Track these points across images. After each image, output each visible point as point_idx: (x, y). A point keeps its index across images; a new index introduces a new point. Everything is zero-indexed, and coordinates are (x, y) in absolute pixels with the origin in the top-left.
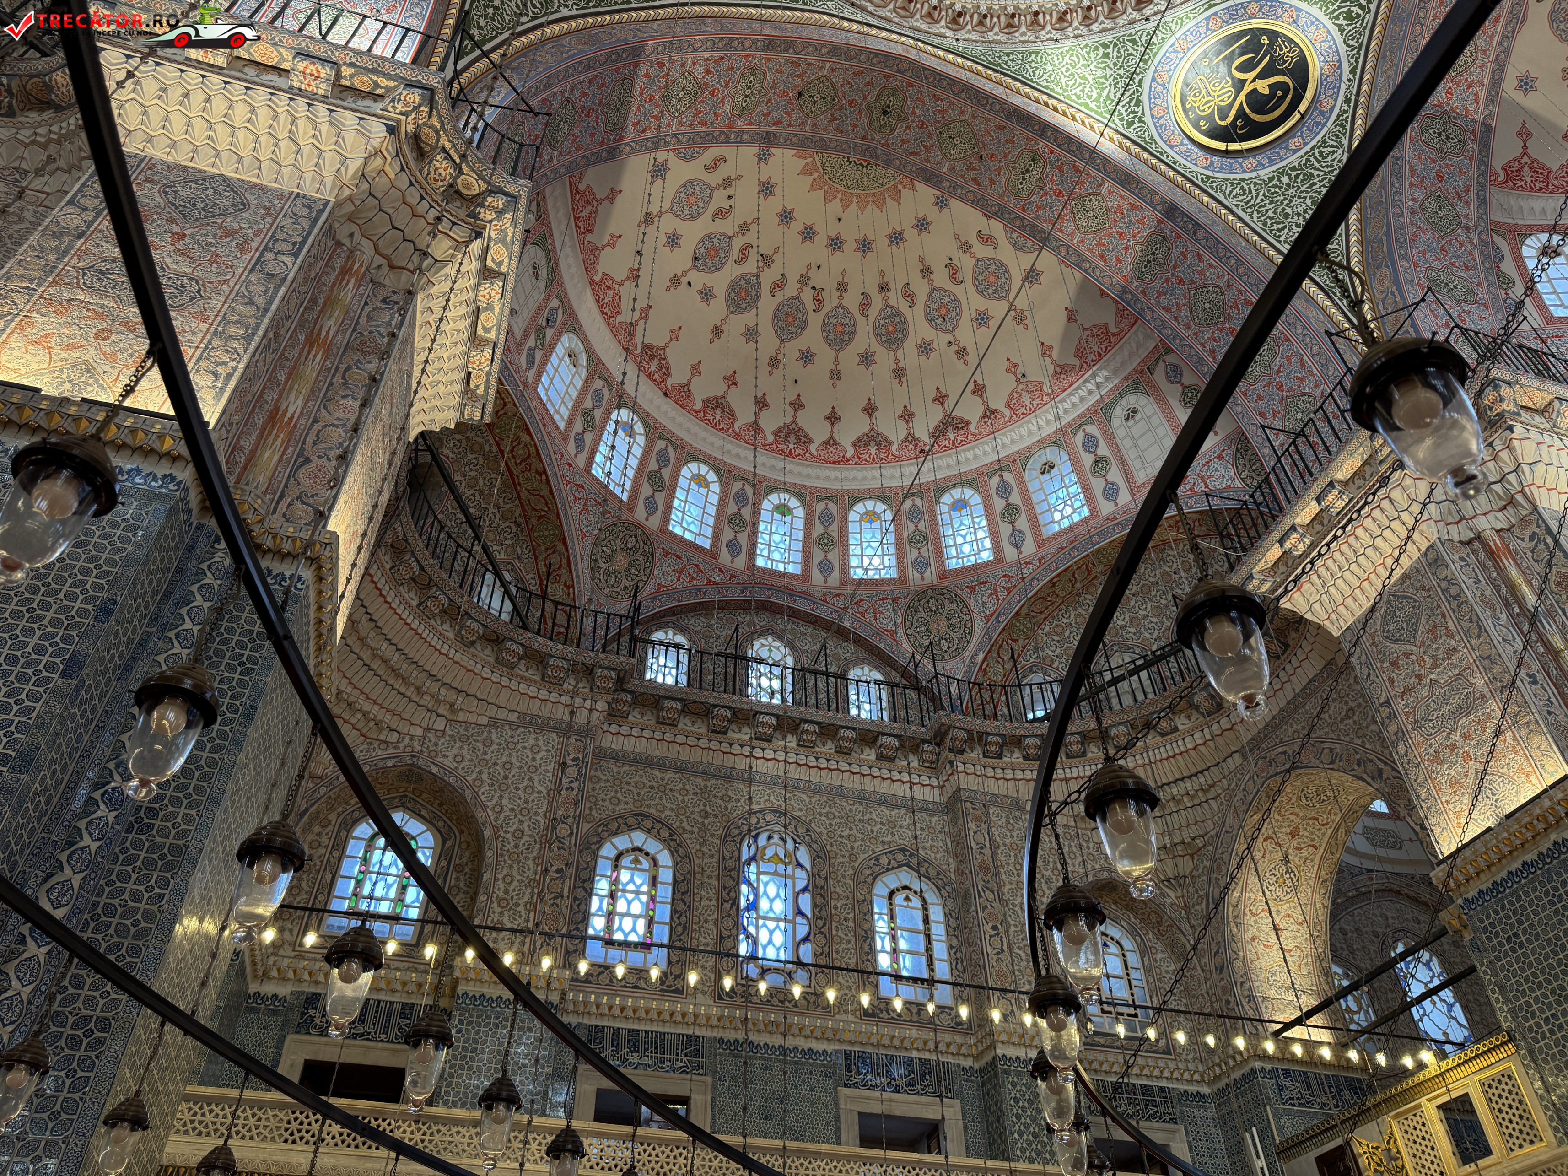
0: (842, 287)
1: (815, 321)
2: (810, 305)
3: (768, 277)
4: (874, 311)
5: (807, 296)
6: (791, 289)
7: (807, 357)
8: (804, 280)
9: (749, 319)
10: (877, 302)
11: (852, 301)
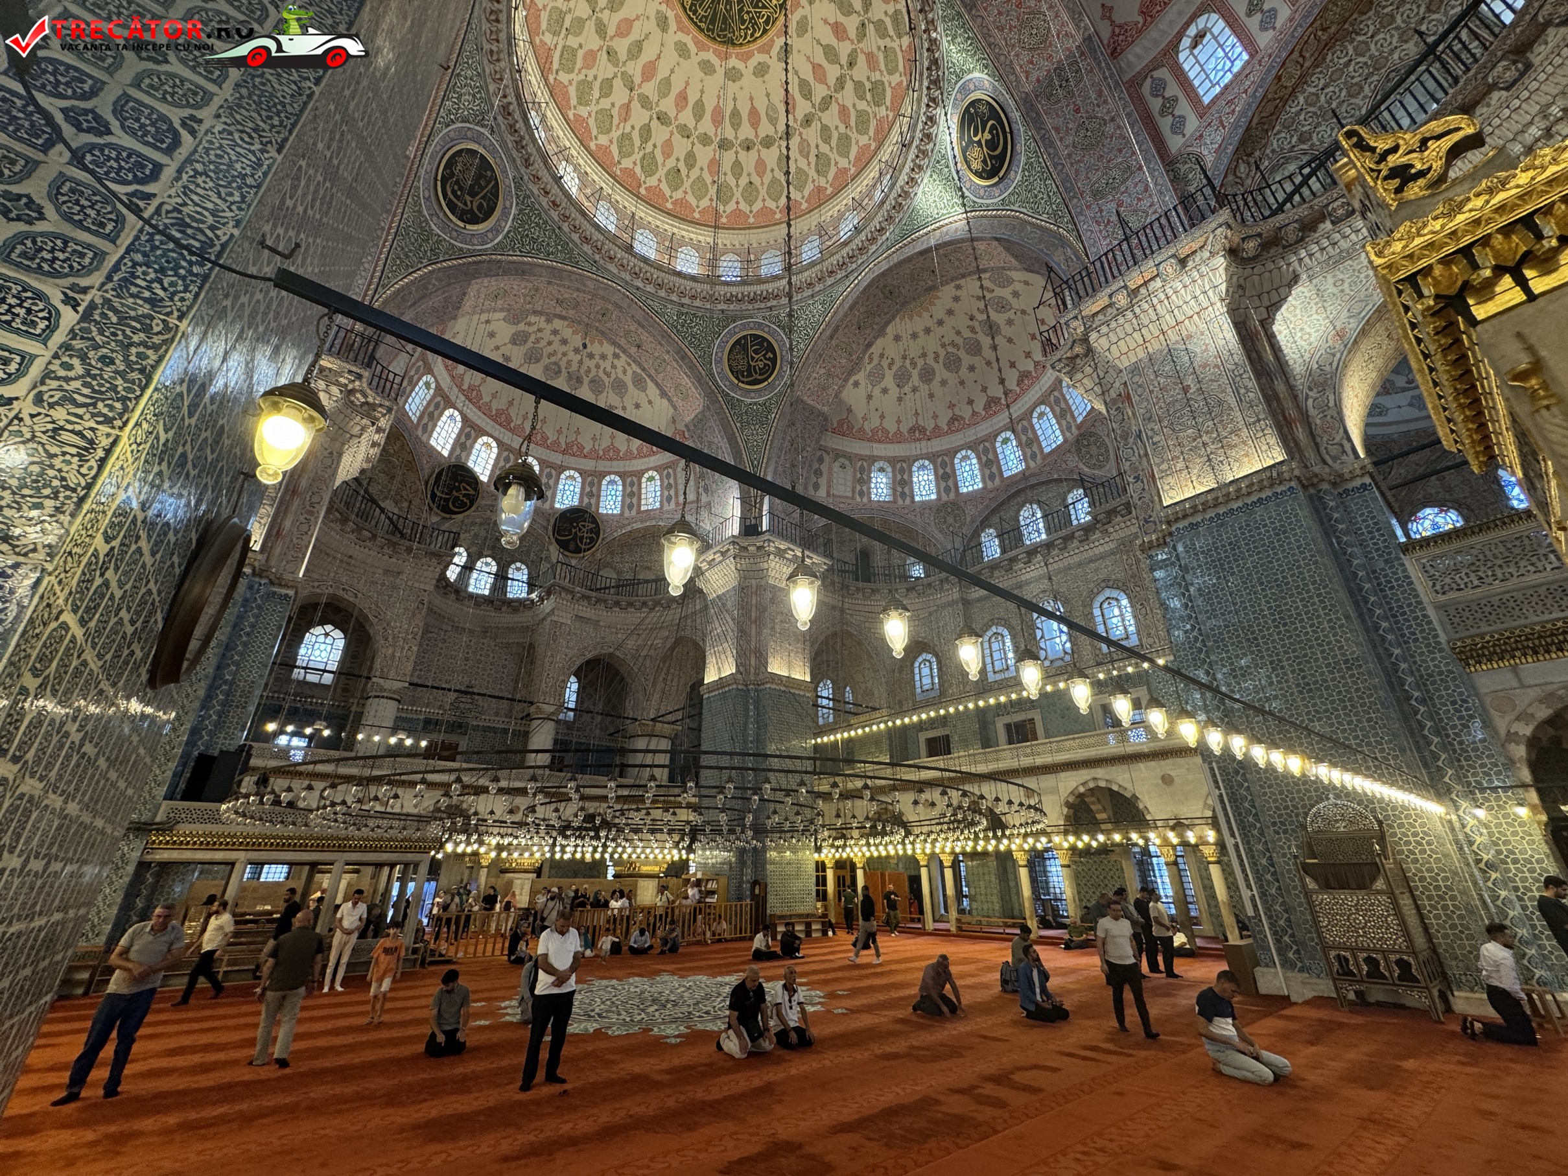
0: (958, 333)
1: (962, 354)
2: (954, 350)
3: (930, 360)
4: (978, 329)
5: (950, 349)
6: (942, 353)
7: (972, 368)
8: (943, 345)
9: (938, 378)
10: (976, 324)
11: (967, 333)
